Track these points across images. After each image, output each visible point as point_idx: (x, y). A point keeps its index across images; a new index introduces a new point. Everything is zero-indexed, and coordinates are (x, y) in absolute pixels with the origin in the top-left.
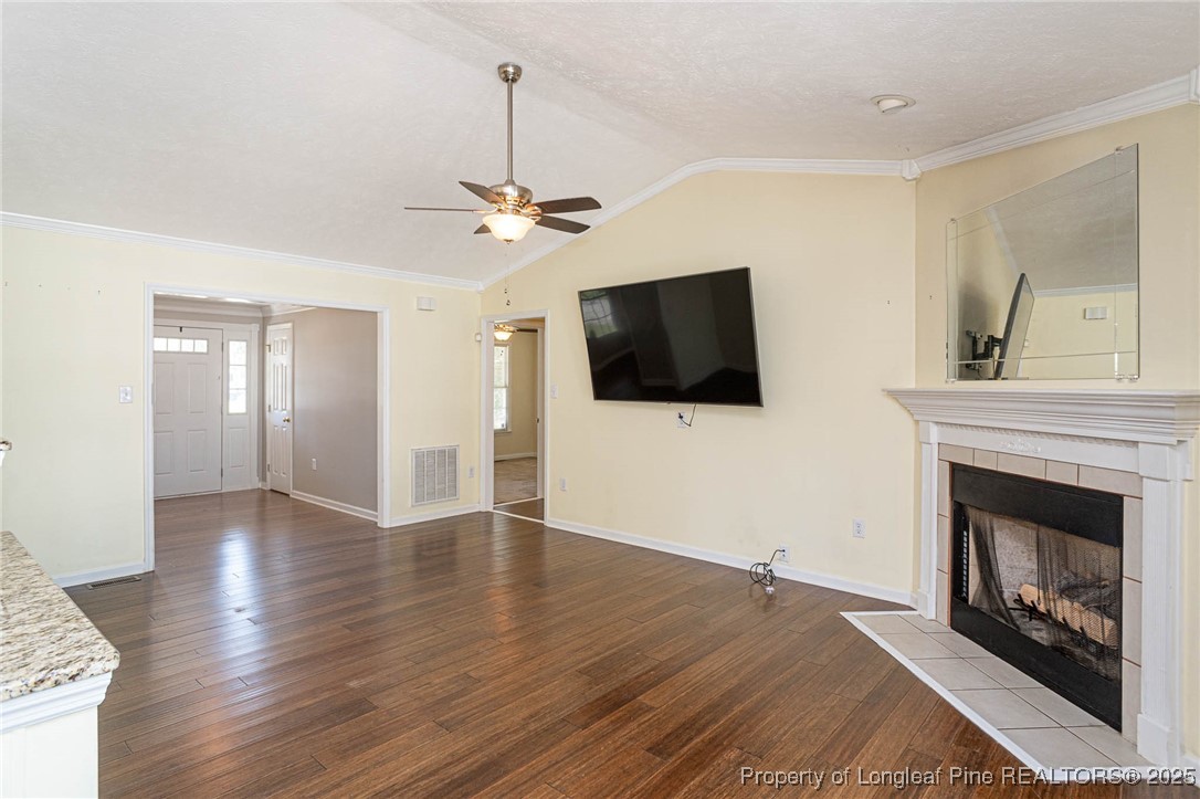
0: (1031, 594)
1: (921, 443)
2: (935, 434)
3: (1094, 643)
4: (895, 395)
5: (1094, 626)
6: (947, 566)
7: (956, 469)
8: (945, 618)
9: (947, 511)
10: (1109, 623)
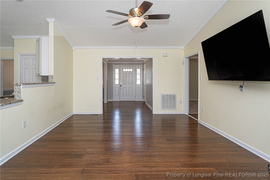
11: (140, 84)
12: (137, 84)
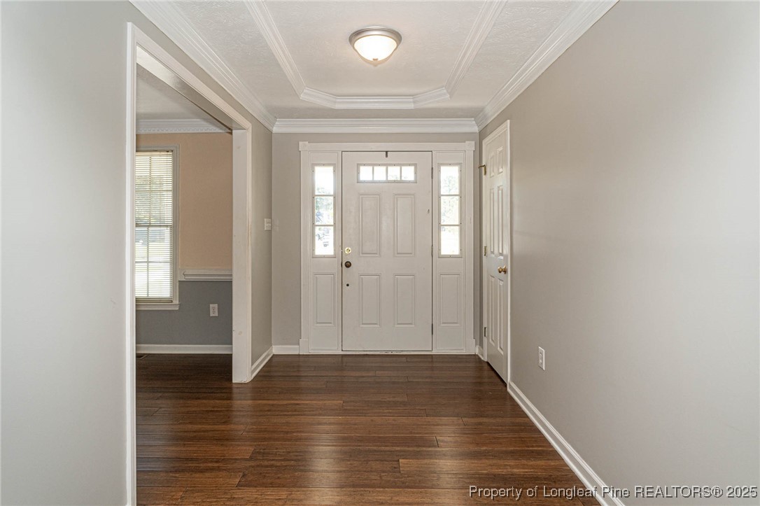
11: (456, 252)
12: (444, 252)
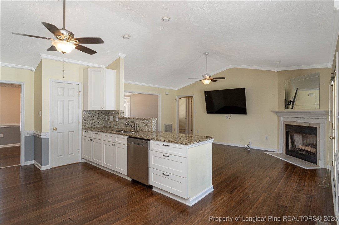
0: (301, 147)
1: (279, 121)
2: (282, 119)
3: (312, 153)
4: (274, 112)
5: (313, 150)
6: (285, 143)
7: (286, 125)
8: (284, 153)
9: (285, 133)
10: (315, 149)
